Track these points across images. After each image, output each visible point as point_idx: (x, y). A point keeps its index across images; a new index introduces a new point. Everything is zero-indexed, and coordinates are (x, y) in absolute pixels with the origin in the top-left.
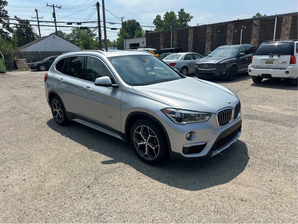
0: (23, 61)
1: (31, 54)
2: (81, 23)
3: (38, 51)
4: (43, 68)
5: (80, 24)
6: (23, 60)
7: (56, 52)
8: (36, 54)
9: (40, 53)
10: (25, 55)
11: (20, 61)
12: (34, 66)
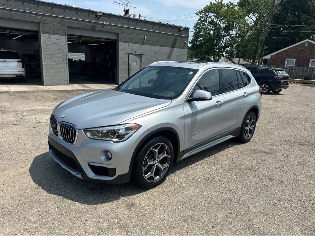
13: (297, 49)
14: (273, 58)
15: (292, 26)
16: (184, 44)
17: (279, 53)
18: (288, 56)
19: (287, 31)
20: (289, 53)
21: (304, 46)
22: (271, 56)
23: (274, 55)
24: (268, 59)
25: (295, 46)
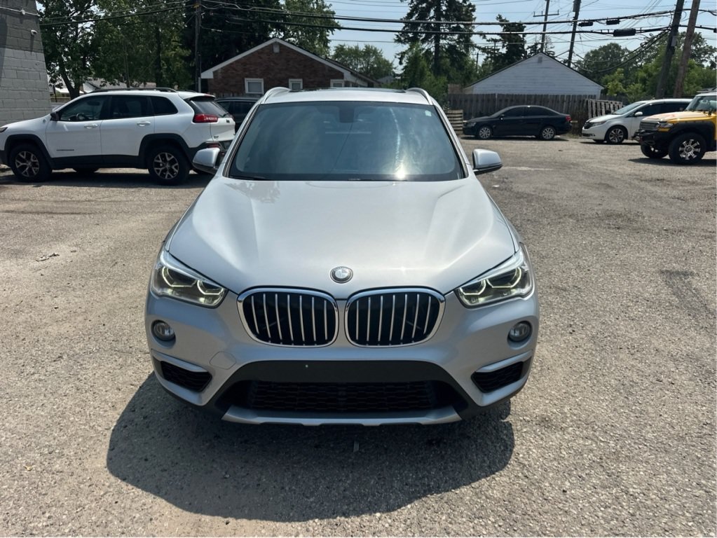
0: (457, 116)
1: (477, 101)
2: (619, 18)
3: (493, 92)
4: (485, 132)
5: (616, 21)
6: (457, 112)
7: (533, 97)
8: (489, 100)
9: (496, 97)
10: (466, 101)
11: (452, 114)
12: (469, 126)
13: (261, 58)
14: (220, 76)
15: (248, 8)
16: (29, 38)
17: (228, 65)
18: (247, 73)
19: (240, 19)
20: (248, 66)
21: (273, 52)
22: (215, 73)
23: (218, 70)
24: (210, 79)
25: (257, 51)
